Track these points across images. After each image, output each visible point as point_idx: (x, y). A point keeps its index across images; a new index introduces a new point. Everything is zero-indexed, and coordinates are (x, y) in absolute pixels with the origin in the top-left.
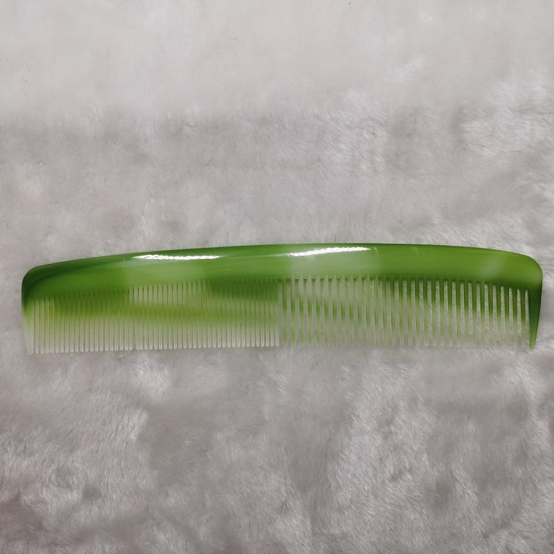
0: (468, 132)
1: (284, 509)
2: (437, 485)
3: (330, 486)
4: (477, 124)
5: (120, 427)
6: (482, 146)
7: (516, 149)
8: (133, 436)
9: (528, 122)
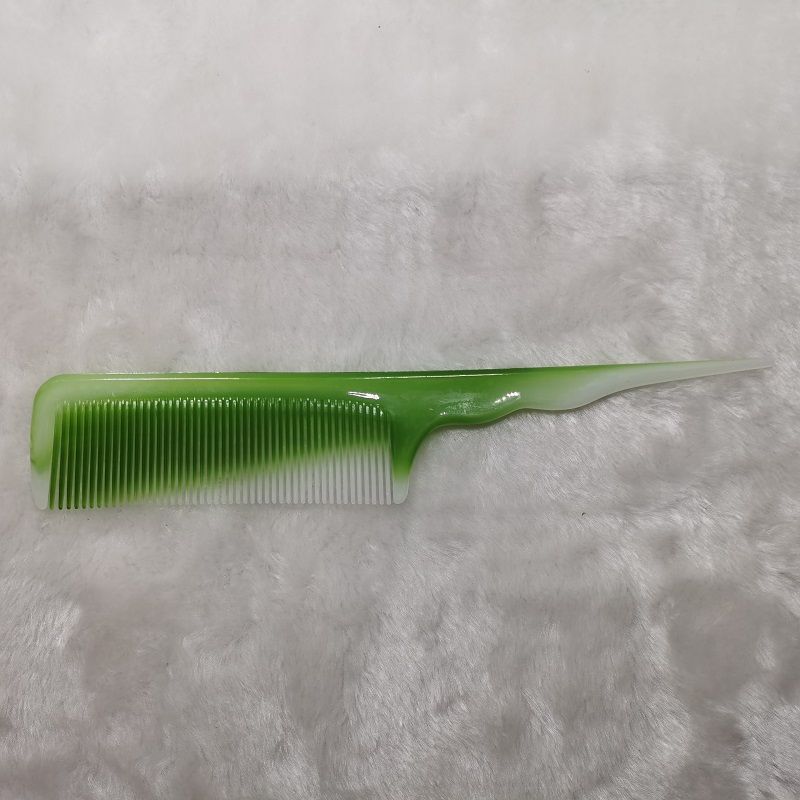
0: (551, 209)
1: (279, 752)
2: (504, 718)
3: (347, 719)
4: (563, 198)
5: (42, 628)
6: (571, 230)
7: (620, 235)
8: (60, 643)
9: (637, 197)
